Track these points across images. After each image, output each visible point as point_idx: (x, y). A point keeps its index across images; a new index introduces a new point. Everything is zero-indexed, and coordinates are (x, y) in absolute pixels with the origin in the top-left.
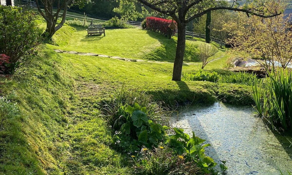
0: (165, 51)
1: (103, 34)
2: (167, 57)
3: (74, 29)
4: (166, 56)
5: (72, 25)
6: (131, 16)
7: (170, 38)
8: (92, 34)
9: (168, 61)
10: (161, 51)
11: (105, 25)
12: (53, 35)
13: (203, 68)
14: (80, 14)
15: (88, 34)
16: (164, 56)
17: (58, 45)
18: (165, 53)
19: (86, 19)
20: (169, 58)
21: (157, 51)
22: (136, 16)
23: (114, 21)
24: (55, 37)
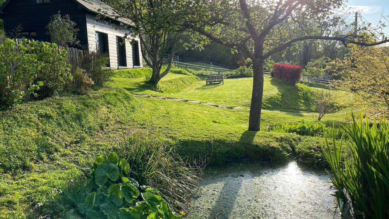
0: (280, 99)
1: (222, 83)
2: (280, 106)
3: (198, 78)
4: (279, 104)
5: (198, 75)
6: (266, 65)
7: (294, 85)
8: (212, 83)
9: (281, 111)
10: (275, 99)
11: (231, 74)
12: (158, 82)
13: (319, 119)
14: (219, 66)
15: (207, 82)
16: (277, 104)
17: (162, 92)
18: (279, 101)
19: (213, 69)
20: (283, 107)
21: (269, 98)
22: (271, 64)
23: (241, 70)
24: (160, 84)
